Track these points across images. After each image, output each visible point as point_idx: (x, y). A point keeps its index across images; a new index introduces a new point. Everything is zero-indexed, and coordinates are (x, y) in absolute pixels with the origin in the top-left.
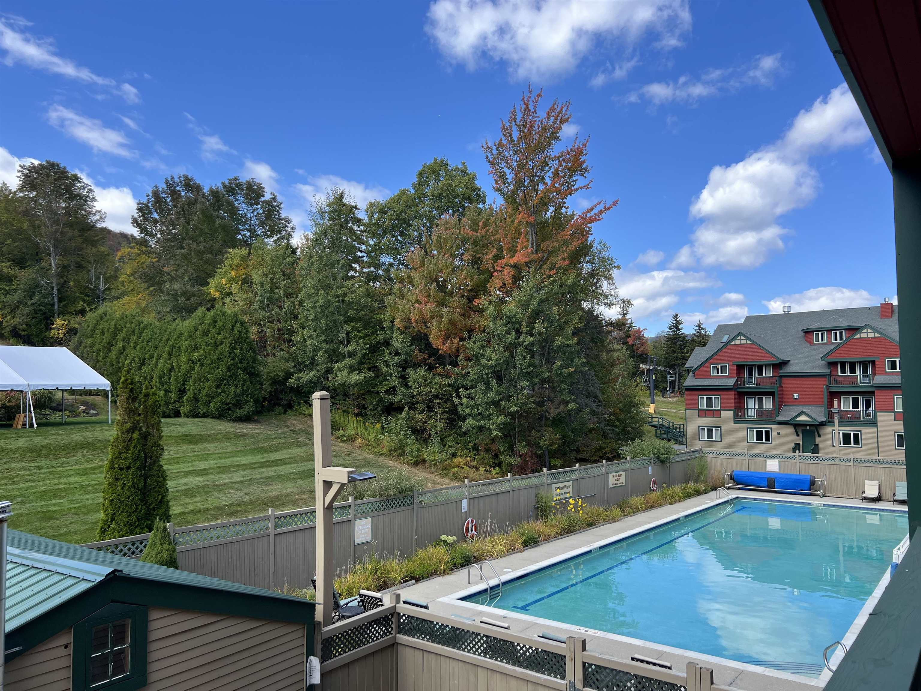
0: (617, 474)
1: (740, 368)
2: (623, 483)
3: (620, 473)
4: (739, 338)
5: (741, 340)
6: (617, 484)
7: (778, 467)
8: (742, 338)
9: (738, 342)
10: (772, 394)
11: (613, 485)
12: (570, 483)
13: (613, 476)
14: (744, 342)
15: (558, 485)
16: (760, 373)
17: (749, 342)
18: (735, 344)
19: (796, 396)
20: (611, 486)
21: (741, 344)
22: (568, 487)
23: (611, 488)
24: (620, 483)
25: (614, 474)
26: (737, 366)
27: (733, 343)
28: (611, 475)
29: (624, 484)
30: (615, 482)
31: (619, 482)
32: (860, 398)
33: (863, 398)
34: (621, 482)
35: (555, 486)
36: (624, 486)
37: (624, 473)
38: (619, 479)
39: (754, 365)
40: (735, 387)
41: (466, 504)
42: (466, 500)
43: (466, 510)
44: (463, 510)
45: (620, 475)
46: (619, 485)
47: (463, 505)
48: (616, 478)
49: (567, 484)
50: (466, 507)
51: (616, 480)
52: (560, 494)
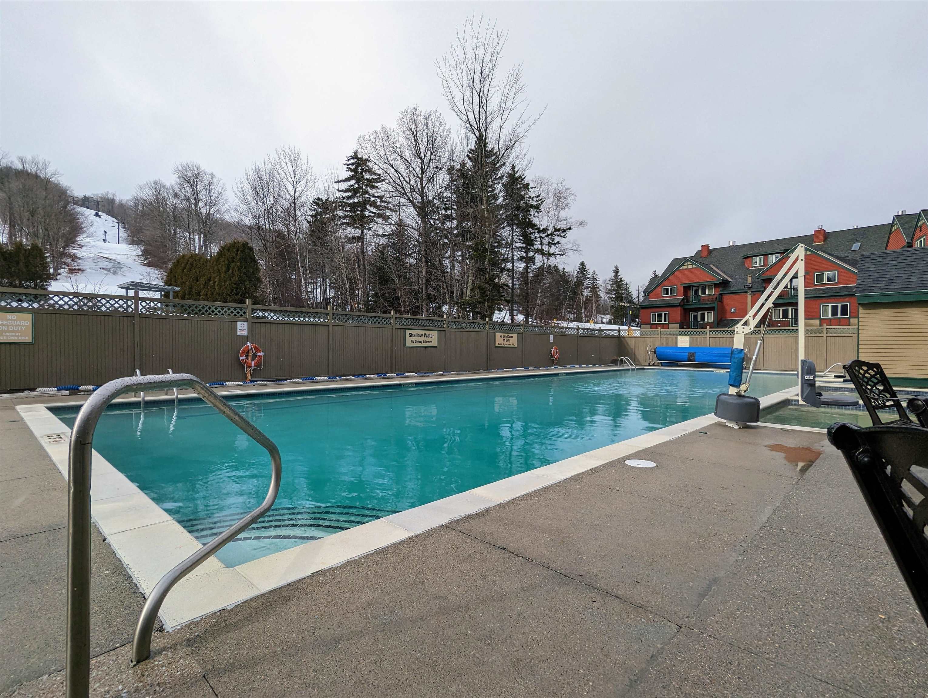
0: (507, 335)
1: (687, 289)
2: (513, 345)
3: (510, 335)
4: (686, 264)
5: (688, 265)
6: (507, 345)
7: (688, 343)
8: (689, 263)
9: (685, 267)
10: (712, 309)
11: (499, 344)
12: (434, 333)
13: (501, 336)
14: (690, 267)
15: (414, 332)
16: (704, 292)
17: (694, 266)
18: (683, 269)
19: (733, 310)
20: (497, 345)
21: (688, 269)
22: (431, 336)
23: (496, 347)
24: (509, 345)
25: (502, 334)
26: (684, 287)
27: (681, 268)
28: (497, 335)
29: (516, 345)
30: (502, 343)
31: (508, 343)
32: (790, 309)
33: (792, 309)
34: (511, 343)
35: (408, 332)
36: (515, 347)
37: (515, 336)
38: (509, 341)
39: (699, 286)
40: (682, 304)
41: (246, 328)
42: (246, 323)
43: (246, 334)
44: (239, 334)
45: (511, 337)
46: (508, 346)
47: (239, 328)
48: (505, 339)
49: (428, 332)
50: (246, 331)
51: (504, 340)
52: (417, 342)
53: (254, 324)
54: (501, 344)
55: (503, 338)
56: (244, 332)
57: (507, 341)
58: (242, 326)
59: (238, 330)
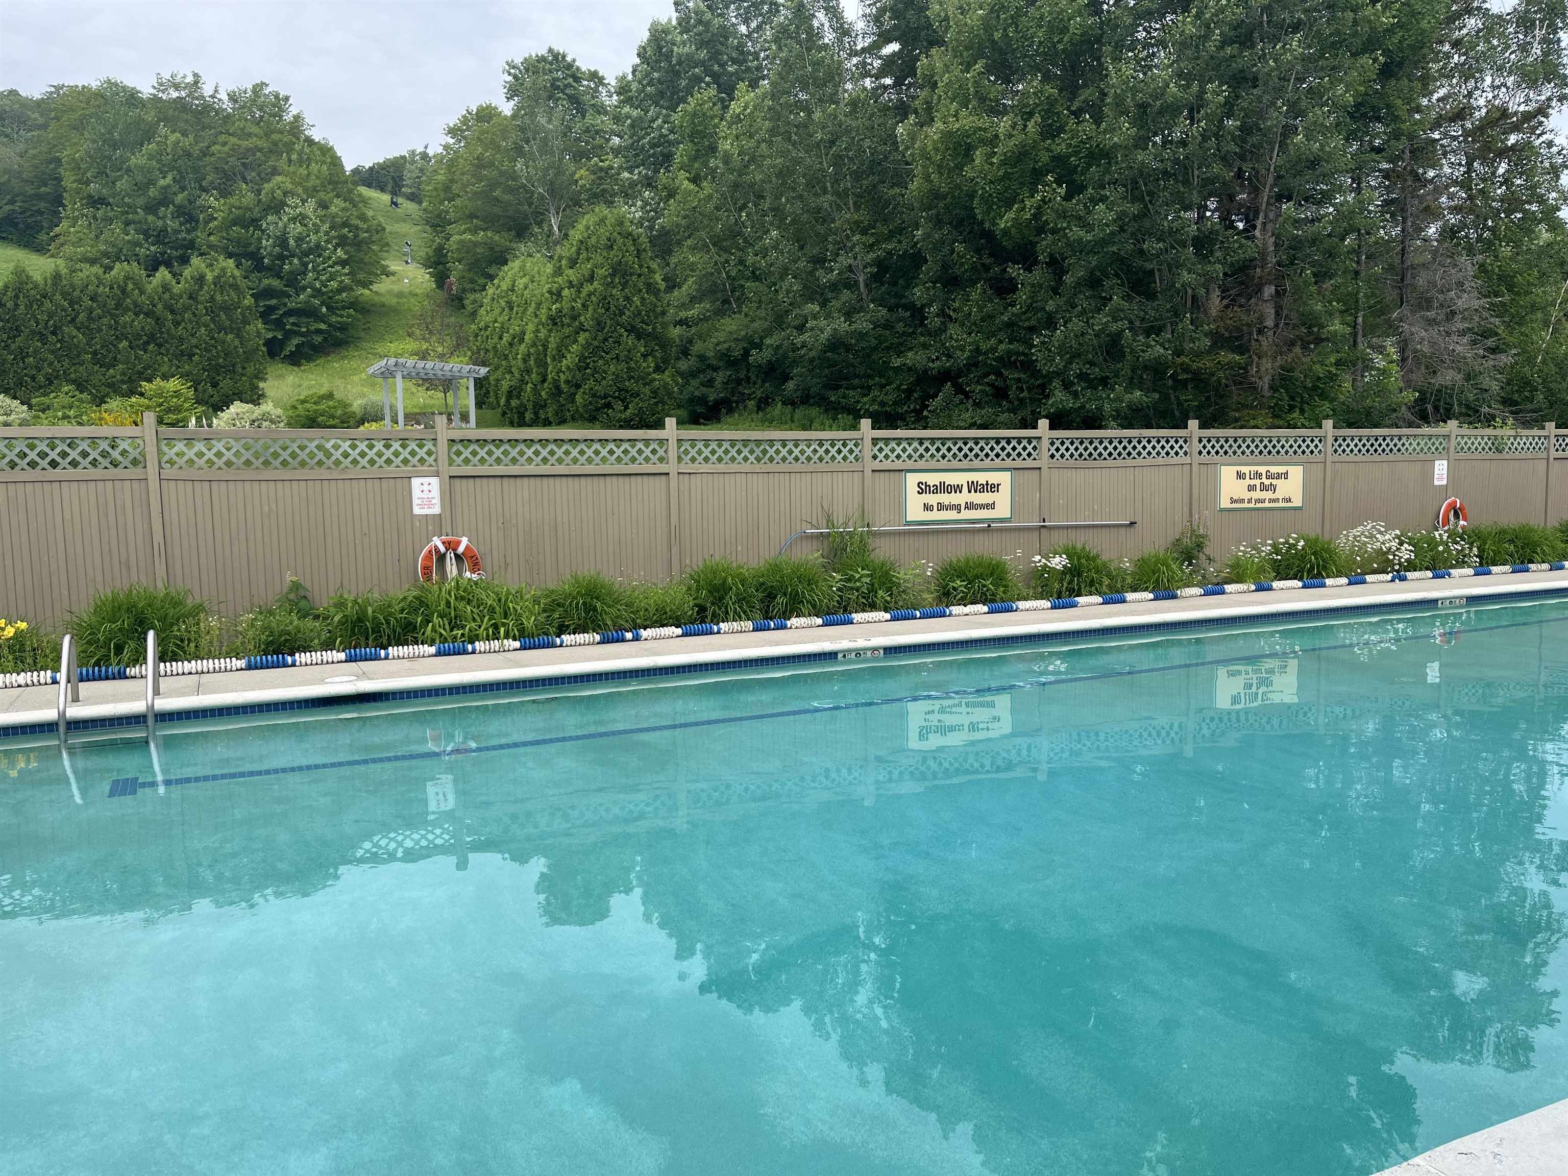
0: (1262, 469)
2: (1290, 500)
3: (1274, 469)
6: (1263, 501)
11: (1233, 501)
12: (1003, 478)
13: (1240, 475)
15: (933, 479)
20: (1225, 503)
22: (993, 488)
23: (1222, 510)
24: (1273, 501)
25: (1245, 469)
28: (1228, 473)
29: (1297, 502)
30: (1247, 495)
31: (1268, 495)
34: (1279, 494)
35: (912, 480)
36: (1295, 509)
37: (1296, 473)
38: (1272, 487)
41: (436, 493)
42: (435, 481)
43: (436, 510)
44: (417, 511)
45: (1279, 476)
46: (1267, 505)
47: (416, 493)
48: (1257, 482)
49: (981, 478)
50: (437, 501)
51: (1251, 488)
52: (941, 507)
53: (457, 481)
54: (1242, 501)
55: (1248, 482)
56: (430, 506)
57: (1264, 488)
58: (426, 488)
59: (416, 501)
